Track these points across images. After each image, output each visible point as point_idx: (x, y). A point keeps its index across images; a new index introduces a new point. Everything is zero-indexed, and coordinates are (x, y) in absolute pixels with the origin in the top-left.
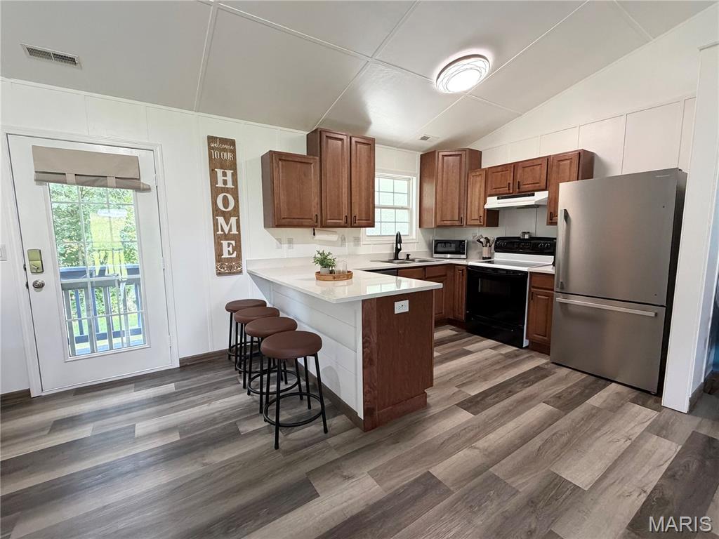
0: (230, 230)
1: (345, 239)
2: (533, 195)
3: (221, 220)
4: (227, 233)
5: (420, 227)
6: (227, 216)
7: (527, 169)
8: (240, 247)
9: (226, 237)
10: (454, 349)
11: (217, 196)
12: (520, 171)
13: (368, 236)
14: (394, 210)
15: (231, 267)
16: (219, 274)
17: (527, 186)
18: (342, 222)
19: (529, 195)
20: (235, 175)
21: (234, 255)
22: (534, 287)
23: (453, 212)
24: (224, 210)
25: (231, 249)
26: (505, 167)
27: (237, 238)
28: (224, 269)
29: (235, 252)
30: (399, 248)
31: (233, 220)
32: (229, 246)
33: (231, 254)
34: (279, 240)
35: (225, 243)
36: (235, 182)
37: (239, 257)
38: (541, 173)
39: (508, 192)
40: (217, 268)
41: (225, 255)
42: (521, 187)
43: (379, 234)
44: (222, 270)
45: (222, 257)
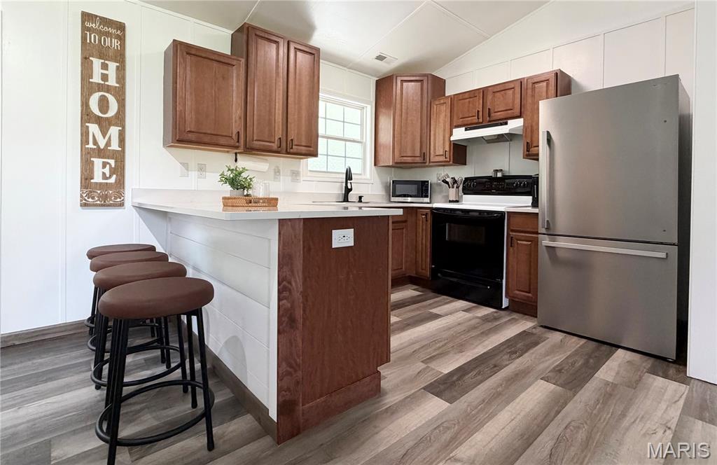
0: (108, 144)
1: (279, 172)
2: (506, 124)
3: (94, 128)
4: (102, 147)
5: (375, 165)
6: (104, 124)
7: (498, 94)
8: (123, 168)
9: (101, 153)
10: (419, 312)
11: (90, 95)
12: (490, 97)
13: (311, 171)
14: (344, 142)
15: (105, 197)
16: (85, 205)
17: (499, 113)
18: (275, 146)
19: (501, 124)
20: (121, 71)
21: (112, 180)
22: (512, 231)
23: (413, 146)
24: (101, 115)
25: (107, 170)
26: (472, 94)
27: (120, 157)
28: (93, 198)
29: (115, 176)
30: (349, 187)
31: (114, 131)
32: (104, 167)
33: (107, 178)
34: (185, 165)
35: (98, 162)
36: (121, 77)
37: (121, 183)
38: (513, 98)
39: (476, 121)
40: (81, 196)
41: (98, 178)
42: (492, 115)
43: (325, 170)
44: (90, 200)
45: (92, 181)
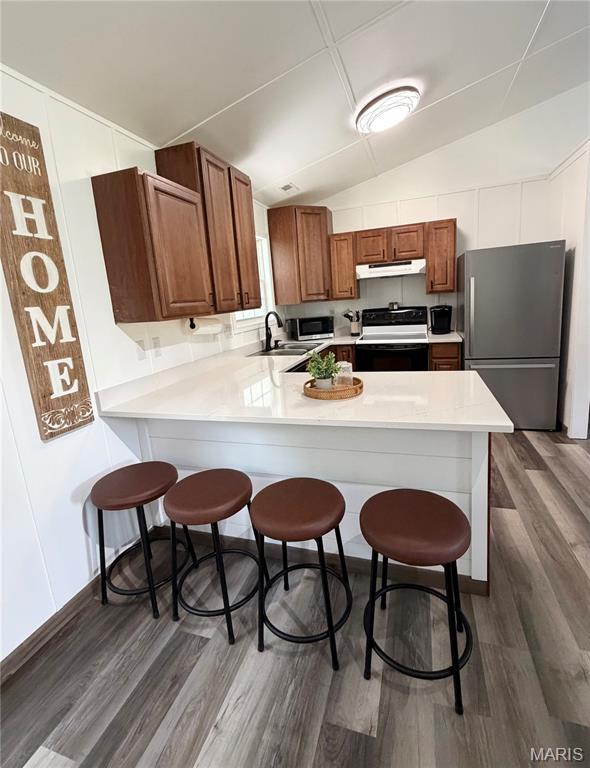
2: (410, 263)
3: (36, 314)
5: (276, 304)
6: (47, 305)
7: (402, 235)
11: (19, 259)
12: (395, 238)
15: (72, 416)
16: (49, 436)
17: (403, 253)
19: (406, 264)
21: (75, 389)
22: (434, 358)
23: (318, 283)
24: (40, 290)
25: (66, 376)
26: (376, 233)
28: (59, 422)
29: (76, 381)
32: (61, 371)
33: (68, 388)
36: (52, 227)
38: (417, 241)
39: (382, 260)
42: (397, 254)
44: (56, 426)
45: (52, 397)
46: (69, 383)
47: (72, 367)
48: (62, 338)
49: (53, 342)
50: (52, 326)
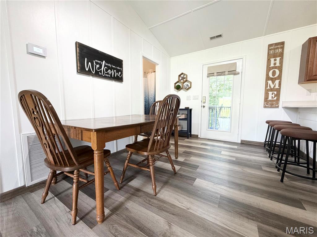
3: (270, 82)
6: (273, 80)
8: (279, 94)
9: (271, 90)
11: (269, 71)
15: (272, 104)
16: (265, 107)
20: (281, 59)
21: (275, 99)
24: (273, 77)
25: (273, 96)
27: (278, 91)
28: (268, 105)
29: (276, 97)
31: (277, 82)
32: (272, 94)
33: (273, 98)
34: (310, 90)
35: (270, 93)
36: (281, 62)
37: (278, 100)
40: (264, 104)
41: (270, 98)
44: (267, 105)
45: (268, 99)
46: (273, 97)
47: (276, 94)
48: (275, 87)
49: (272, 88)
50: (273, 84)
